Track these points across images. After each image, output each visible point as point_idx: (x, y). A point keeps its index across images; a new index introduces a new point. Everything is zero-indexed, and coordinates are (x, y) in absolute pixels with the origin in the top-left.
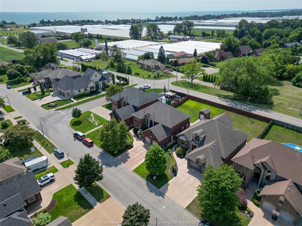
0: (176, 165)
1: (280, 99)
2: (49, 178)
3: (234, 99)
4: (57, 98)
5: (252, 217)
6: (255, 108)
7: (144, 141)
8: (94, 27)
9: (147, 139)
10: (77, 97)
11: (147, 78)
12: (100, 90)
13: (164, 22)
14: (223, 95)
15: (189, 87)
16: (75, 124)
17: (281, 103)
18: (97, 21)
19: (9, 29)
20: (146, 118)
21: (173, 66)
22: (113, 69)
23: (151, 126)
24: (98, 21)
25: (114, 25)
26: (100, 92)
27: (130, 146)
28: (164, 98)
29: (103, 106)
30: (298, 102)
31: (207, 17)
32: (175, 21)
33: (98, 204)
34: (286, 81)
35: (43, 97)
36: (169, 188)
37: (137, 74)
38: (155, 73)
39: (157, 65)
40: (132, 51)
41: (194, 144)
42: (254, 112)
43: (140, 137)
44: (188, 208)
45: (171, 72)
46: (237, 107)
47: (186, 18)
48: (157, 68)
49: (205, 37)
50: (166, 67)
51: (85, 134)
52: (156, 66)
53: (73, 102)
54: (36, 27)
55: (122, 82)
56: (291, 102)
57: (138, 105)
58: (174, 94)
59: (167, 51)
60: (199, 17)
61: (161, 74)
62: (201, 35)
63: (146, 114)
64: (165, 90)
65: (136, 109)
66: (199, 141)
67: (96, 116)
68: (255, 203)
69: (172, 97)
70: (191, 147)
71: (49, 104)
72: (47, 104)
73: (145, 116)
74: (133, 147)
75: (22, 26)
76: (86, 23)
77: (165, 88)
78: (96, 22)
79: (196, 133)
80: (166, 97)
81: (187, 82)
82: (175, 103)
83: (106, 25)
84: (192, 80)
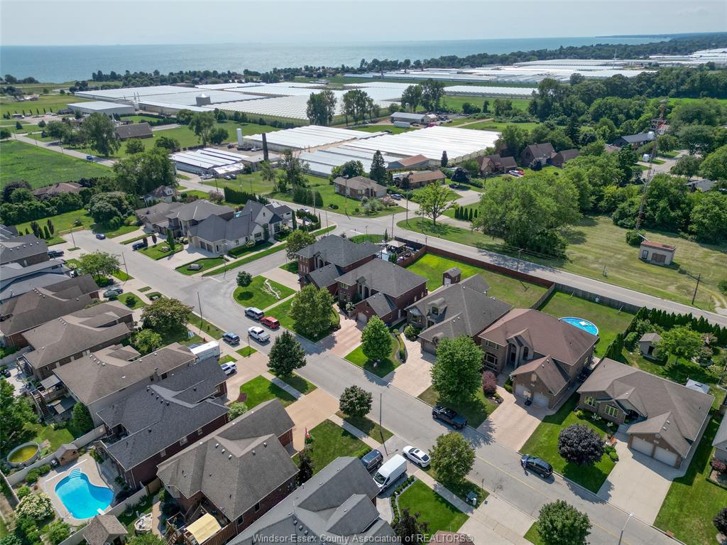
0: (405, 349)
1: (584, 250)
2: (229, 368)
3: (503, 251)
4: (198, 256)
5: (500, 403)
6: (535, 266)
7: (357, 320)
8: (222, 90)
9: (362, 316)
10: (234, 253)
11: (354, 214)
12: (271, 240)
13: (380, 74)
14: (487, 245)
15: (430, 230)
16: (243, 297)
17: (582, 257)
18: (227, 73)
19: (28, 98)
20: (359, 285)
21: (401, 188)
22: (286, 196)
23: (367, 296)
24: (229, 72)
25: (267, 82)
26: (272, 242)
27: (336, 327)
28: (385, 251)
29: (282, 268)
30: (612, 254)
31: (478, 60)
32: (405, 72)
33: (303, 395)
34: (604, 217)
35: (172, 254)
36: (395, 377)
37: (334, 207)
38: (368, 205)
39: (370, 187)
40: (316, 153)
41: (431, 320)
42: (532, 273)
43: (350, 315)
44: (421, 397)
45: (396, 202)
46: (506, 265)
47: (429, 62)
48: (371, 193)
49: (470, 116)
50: (388, 191)
51: (264, 311)
52: (368, 189)
53: (228, 261)
54: (87, 90)
55: (307, 223)
56: (600, 254)
57: (343, 264)
58: (403, 244)
59: (389, 154)
60: (461, 59)
61: (378, 206)
62: (462, 109)
63: (358, 278)
64: (386, 238)
65: (342, 271)
66: (438, 315)
67: (274, 284)
68: (506, 389)
69: (399, 250)
70: (427, 324)
71: (189, 266)
72: (184, 266)
73: (357, 281)
74: (340, 328)
75: (54, 88)
76: (201, 79)
77: (386, 234)
78: (224, 75)
79: (432, 304)
80: (389, 250)
81: (425, 221)
82: (403, 259)
83: (249, 84)
84: (435, 217)
